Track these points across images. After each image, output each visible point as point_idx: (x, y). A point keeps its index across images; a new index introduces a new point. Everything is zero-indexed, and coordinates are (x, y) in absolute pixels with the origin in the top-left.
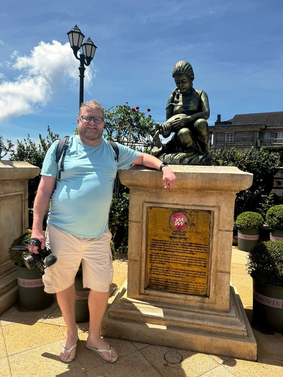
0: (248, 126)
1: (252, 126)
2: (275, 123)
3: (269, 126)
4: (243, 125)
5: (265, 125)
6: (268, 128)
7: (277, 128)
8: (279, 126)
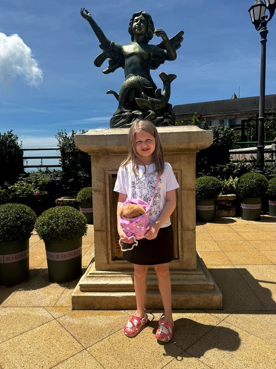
0: (185, 116)
1: (188, 116)
2: (209, 112)
3: (203, 115)
4: (180, 115)
5: (200, 114)
6: (203, 117)
7: (211, 116)
8: (213, 114)
